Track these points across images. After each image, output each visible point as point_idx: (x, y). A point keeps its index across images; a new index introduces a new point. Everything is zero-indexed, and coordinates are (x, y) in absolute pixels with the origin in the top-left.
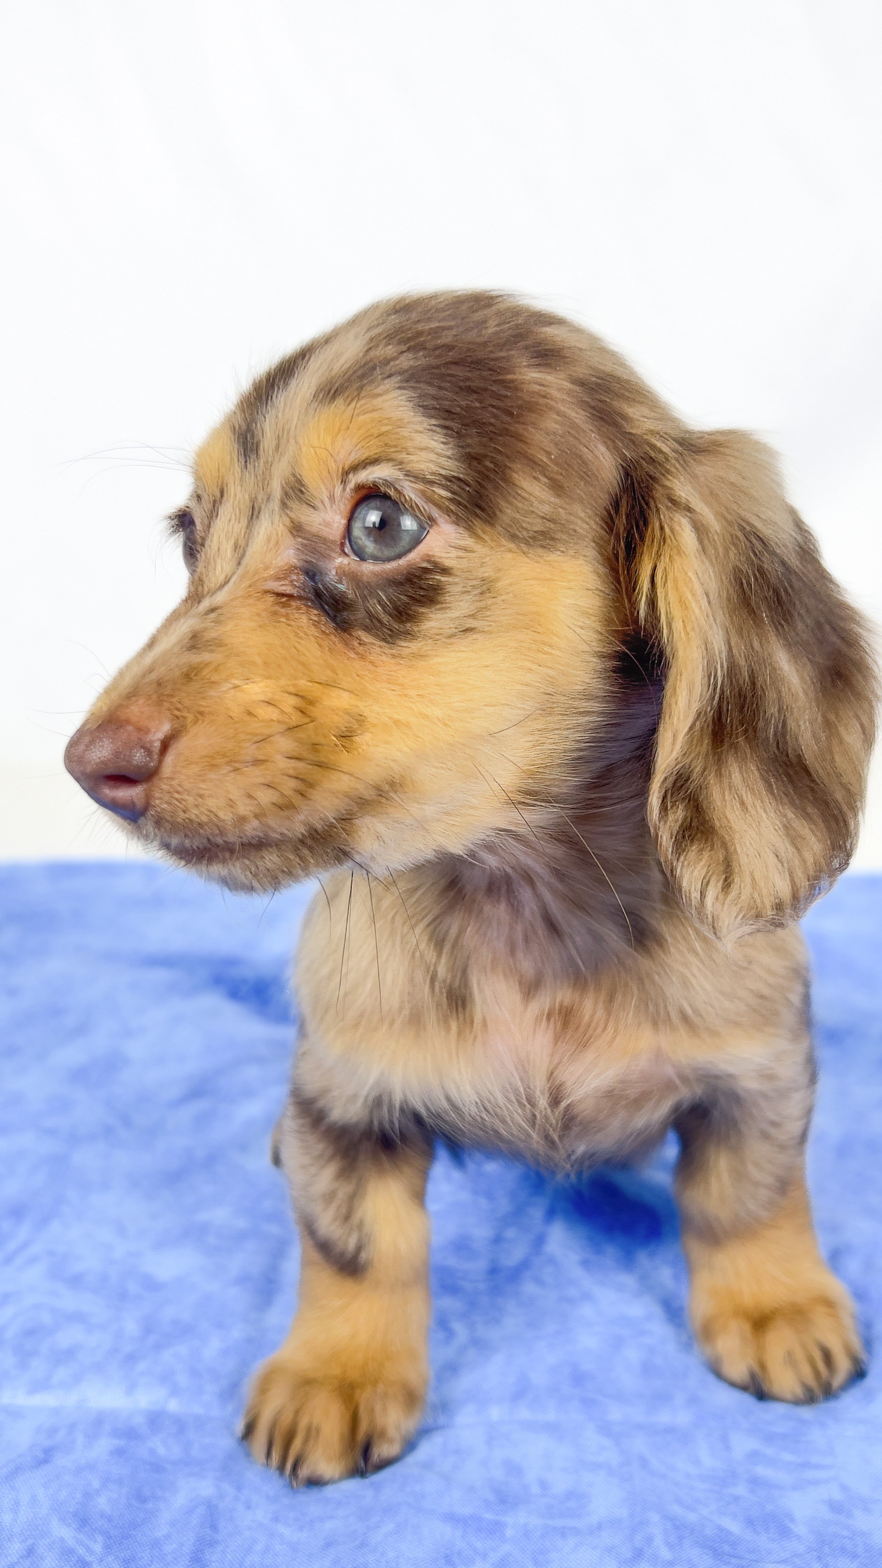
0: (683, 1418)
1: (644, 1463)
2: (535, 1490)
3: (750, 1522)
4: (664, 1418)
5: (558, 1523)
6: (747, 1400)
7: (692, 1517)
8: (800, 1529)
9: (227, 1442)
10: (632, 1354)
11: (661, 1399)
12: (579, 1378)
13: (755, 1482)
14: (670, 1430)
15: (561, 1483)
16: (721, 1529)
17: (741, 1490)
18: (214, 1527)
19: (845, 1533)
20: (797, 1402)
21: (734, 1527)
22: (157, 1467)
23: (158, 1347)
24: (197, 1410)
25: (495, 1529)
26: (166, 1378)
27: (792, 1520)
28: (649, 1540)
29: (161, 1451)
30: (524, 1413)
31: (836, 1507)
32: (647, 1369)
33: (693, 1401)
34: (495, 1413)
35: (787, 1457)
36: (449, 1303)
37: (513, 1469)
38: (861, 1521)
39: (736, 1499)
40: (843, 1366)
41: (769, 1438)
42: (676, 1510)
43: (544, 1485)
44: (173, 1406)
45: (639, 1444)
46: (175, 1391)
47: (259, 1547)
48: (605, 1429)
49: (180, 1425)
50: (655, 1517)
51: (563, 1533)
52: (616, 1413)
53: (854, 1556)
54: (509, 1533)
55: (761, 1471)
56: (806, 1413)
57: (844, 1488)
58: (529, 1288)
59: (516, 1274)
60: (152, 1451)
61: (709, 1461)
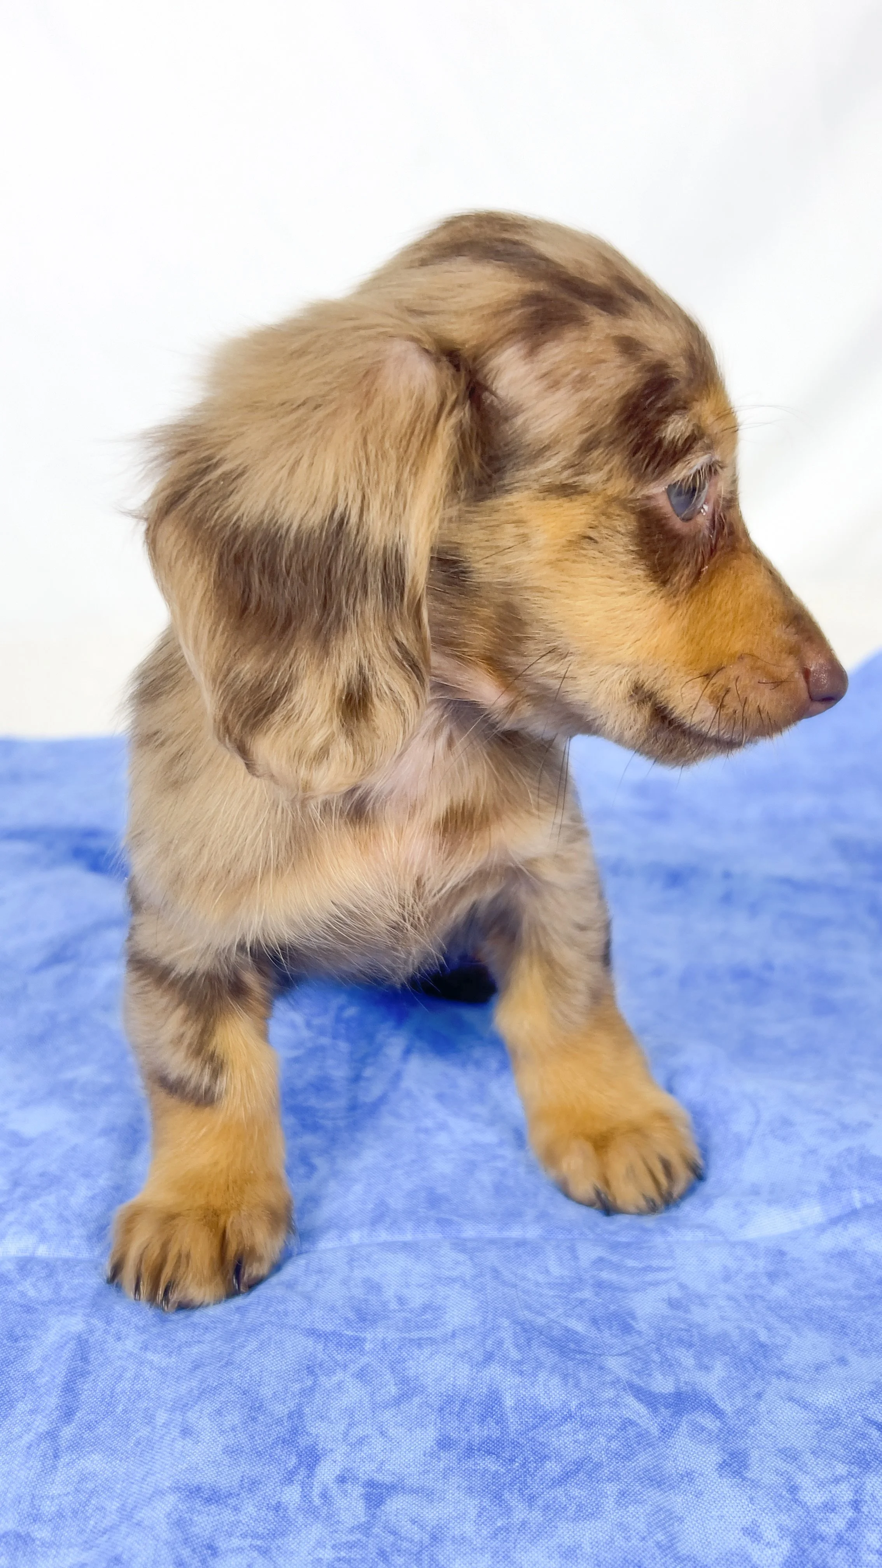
0: (533, 1232)
1: (496, 1273)
2: (394, 1305)
3: (594, 1321)
4: (515, 1233)
5: (415, 1335)
6: (594, 1215)
7: (541, 1321)
8: (641, 1326)
9: (95, 1280)
10: (485, 1177)
11: (512, 1216)
12: (434, 1200)
13: (600, 1286)
14: (521, 1243)
15: (417, 1298)
16: (567, 1330)
17: (587, 1294)
18: (85, 1359)
19: (682, 1326)
20: (640, 1213)
21: (579, 1326)
22: (28, 1309)
23: (25, 1198)
24: (66, 1253)
25: (356, 1344)
26: (35, 1226)
27: (634, 1318)
28: (500, 1343)
29: (32, 1293)
30: (383, 1236)
31: (673, 1304)
32: (499, 1190)
33: (542, 1216)
34: (355, 1237)
35: (630, 1263)
36: (308, 1139)
37: (374, 1287)
38: (698, 1315)
39: (582, 1302)
40: (683, 1175)
41: (614, 1247)
42: (525, 1315)
43: (401, 1300)
44: (42, 1251)
45: (492, 1257)
46: (44, 1238)
47: (128, 1375)
48: (460, 1245)
49: (50, 1268)
50: (505, 1323)
51: (419, 1343)
52: (469, 1231)
53: (691, 1345)
54: (368, 1346)
55: (606, 1275)
56: (649, 1222)
57: (682, 1286)
58: (387, 1121)
59: (374, 1109)
60: (23, 1294)
61: (556, 1270)
